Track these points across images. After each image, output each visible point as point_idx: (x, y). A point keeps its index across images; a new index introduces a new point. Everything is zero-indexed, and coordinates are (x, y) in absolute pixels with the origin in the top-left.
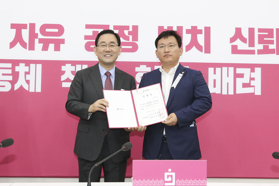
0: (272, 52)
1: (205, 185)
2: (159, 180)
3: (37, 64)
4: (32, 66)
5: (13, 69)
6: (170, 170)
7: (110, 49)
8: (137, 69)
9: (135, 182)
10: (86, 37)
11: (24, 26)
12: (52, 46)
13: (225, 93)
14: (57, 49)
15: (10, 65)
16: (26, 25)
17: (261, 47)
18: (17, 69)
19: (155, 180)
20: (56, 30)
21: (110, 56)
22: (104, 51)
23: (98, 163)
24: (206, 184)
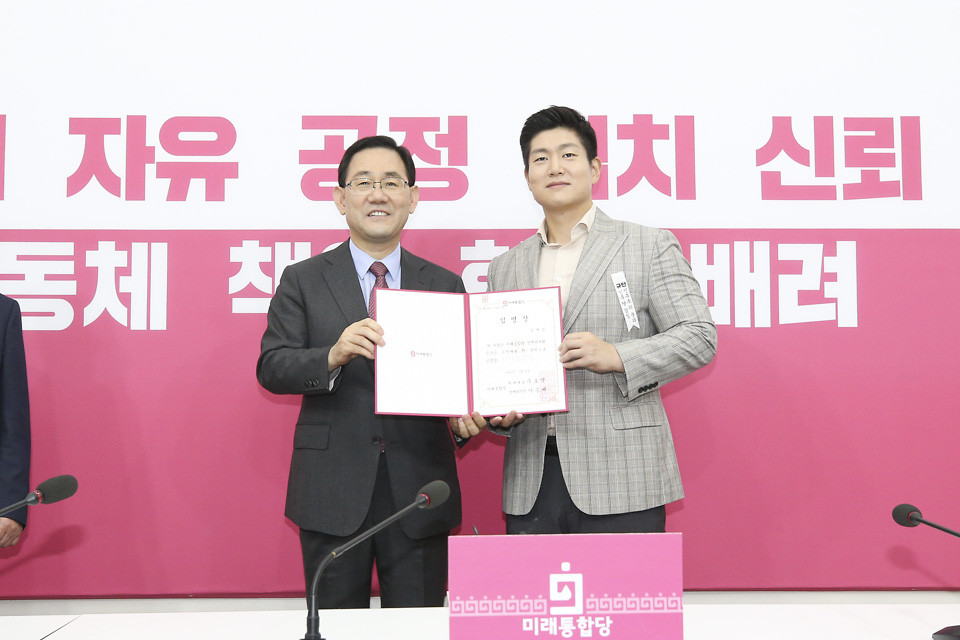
0: (889, 189)
1: (679, 611)
2: (533, 597)
3: (152, 244)
4: (139, 249)
5: (78, 258)
6: (566, 566)
7: (384, 194)
8: (466, 253)
9: (456, 606)
10: (306, 156)
11: (112, 125)
12: (198, 186)
13: (743, 322)
14: (215, 193)
15: (68, 248)
16: (118, 121)
17: (854, 175)
18: (91, 259)
19: (520, 597)
20: (212, 136)
21: (383, 214)
22: (366, 199)
23: (342, 547)
24: (682, 608)
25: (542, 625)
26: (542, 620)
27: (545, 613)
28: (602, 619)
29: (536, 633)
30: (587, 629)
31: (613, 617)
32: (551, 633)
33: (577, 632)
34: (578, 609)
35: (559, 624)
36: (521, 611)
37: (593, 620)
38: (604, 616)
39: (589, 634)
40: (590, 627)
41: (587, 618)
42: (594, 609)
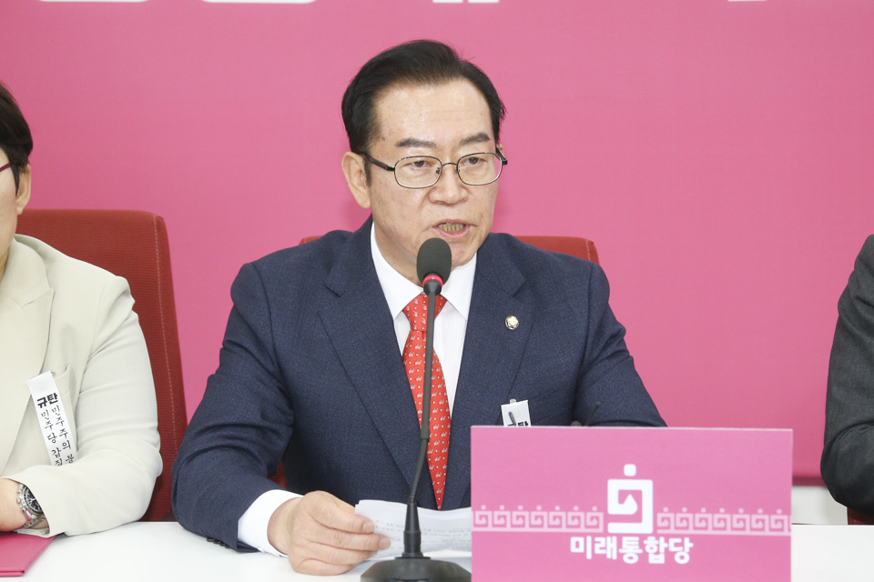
1: (785, 533)
2: (585, 508)
6: (630, 469)
9: (481, 517)
19: (567, 508)
24: (789, 530)
25: (597, 546)
26: (597, 539)
27: (601, 530)
28: (679, 540)
29: (589, 556)
30: (658, 553)
31: (693, 538)
32: (609, 556)
33: (644, 556)
34: (646, 526)
35: (620, 545)
36: (568, 526)
37: (667, 541)
38: (682, 537)
39: (661, 559)
40: (662, 550)
41: (657, 539)
42: (668, 528)
